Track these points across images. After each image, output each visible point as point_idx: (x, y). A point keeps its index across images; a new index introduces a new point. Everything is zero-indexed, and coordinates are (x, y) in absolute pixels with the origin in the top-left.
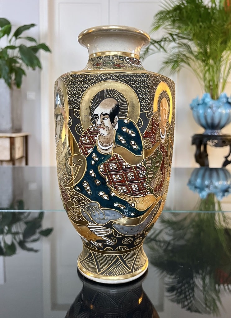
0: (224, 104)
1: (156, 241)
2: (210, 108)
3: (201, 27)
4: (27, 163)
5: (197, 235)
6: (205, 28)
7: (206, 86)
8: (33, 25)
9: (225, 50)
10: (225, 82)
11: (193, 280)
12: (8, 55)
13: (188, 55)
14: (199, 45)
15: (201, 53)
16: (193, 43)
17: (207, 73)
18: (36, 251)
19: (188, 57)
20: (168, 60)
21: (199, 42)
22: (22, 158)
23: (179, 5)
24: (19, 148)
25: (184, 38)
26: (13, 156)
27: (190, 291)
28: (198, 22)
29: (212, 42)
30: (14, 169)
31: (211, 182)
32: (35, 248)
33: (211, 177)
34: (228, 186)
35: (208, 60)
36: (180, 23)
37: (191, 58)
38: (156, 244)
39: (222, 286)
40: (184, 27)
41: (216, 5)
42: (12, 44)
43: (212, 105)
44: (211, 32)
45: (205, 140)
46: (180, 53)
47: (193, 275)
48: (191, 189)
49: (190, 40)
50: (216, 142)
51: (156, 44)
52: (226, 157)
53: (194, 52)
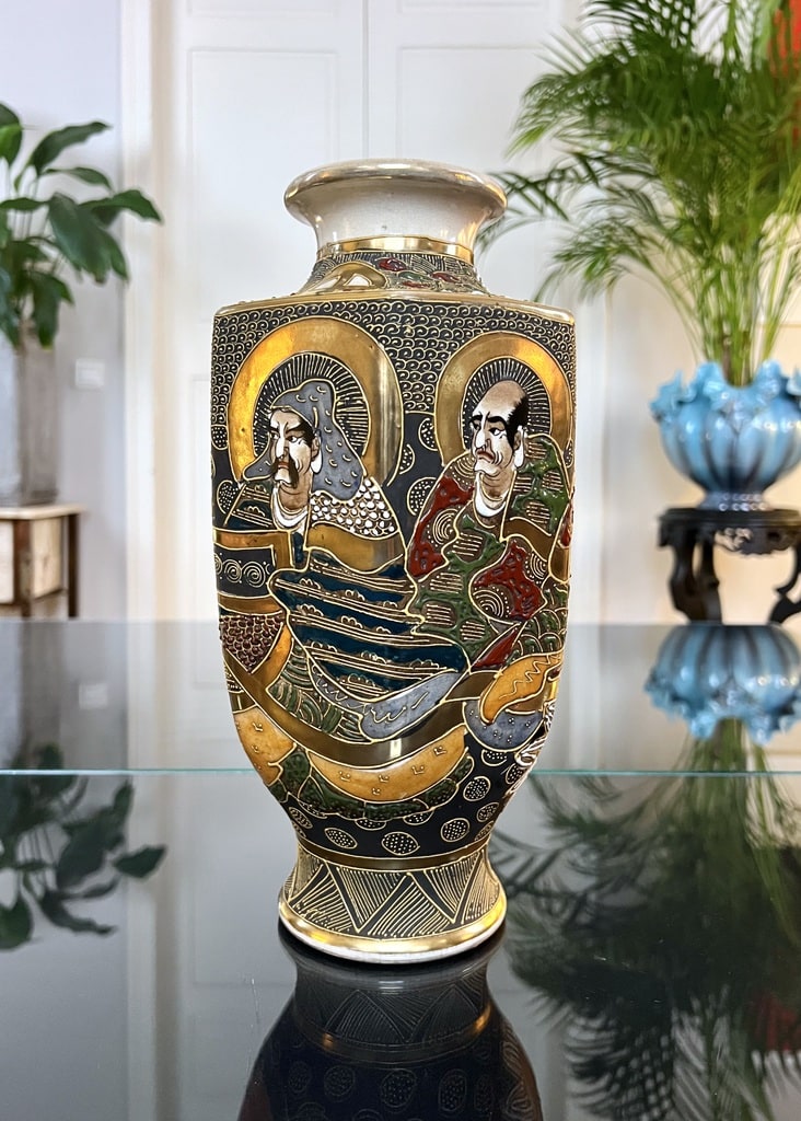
0: (771, 400)
1: (537, 894)
2: (722, 413)
3: (685, 130)
4: (73, 611)
5: (682, 870)
6: (700, 134)
7: (706, 338)
8: (98, 127)
9: (775, 210)
10: (774, 323)
11: (669, 1033)
12: (10, 233)
13: (642, 229)
14: (679, 194)
15: (691, 221)
16: (658, 186)
17: (712, 290)
18: (104, 931)
19: (644, 238)
20: (571, 247)
21: (680, 183)
22: (56, 592)
23: (612, 55)
24: (46, 560)
25: (627, 170)
26: (23, 588)
27: (660, 1077)
28: (677, 113)
29: (728, 185)
30: (27, 632)
31: (731, 677)
32: (100, 921)
33: (728, 660)
34: (789, 692)
35: (712, 249)
36: (613, 116)
37: (652, 241)
38: (538, 907)
39: (774, 1057)
40: (629, 132)
41: (738, 53)
42: (25, 191)
43: (729, 403)
44: (722, 148)
45: (706, 528)
46: (616, 223)
47: (670, 1015)
48: (657, 703)
49: (649, 176)
50: (747, 535)
51: (530, 192)
52: (783, 591)
53: (662, 219)
